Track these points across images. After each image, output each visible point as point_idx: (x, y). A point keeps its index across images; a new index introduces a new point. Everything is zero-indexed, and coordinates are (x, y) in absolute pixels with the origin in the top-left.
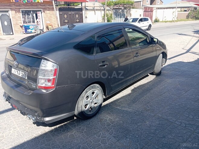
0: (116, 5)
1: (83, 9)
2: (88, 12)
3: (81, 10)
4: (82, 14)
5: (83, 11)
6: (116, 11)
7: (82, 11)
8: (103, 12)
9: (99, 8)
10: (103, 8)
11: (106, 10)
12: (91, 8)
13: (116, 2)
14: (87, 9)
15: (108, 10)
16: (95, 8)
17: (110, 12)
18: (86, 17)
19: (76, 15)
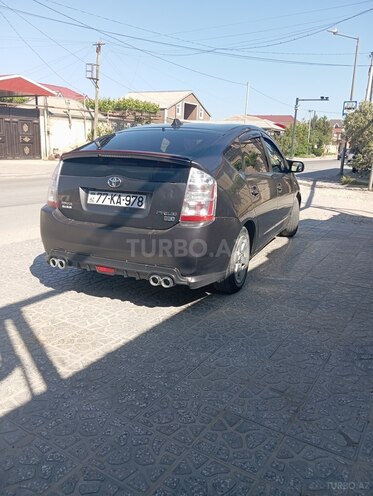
0: (119, 109)
1: (41, 113)
2: (53, 120)
3: (36, 113)
4: (38, 124)
5: (41, 118)
6: (118, 124)
7: (38, 116)
8: (89, 124)
9: (78, 114)
10: (88, 115)
11: (96, 120)
12: (61, 112)
13: (118, 104)
14: (50, 114)
15: (100, 121)
16: (71, 113)
17: (105, 124)
18: (48, 133)
19: (23, 124)
